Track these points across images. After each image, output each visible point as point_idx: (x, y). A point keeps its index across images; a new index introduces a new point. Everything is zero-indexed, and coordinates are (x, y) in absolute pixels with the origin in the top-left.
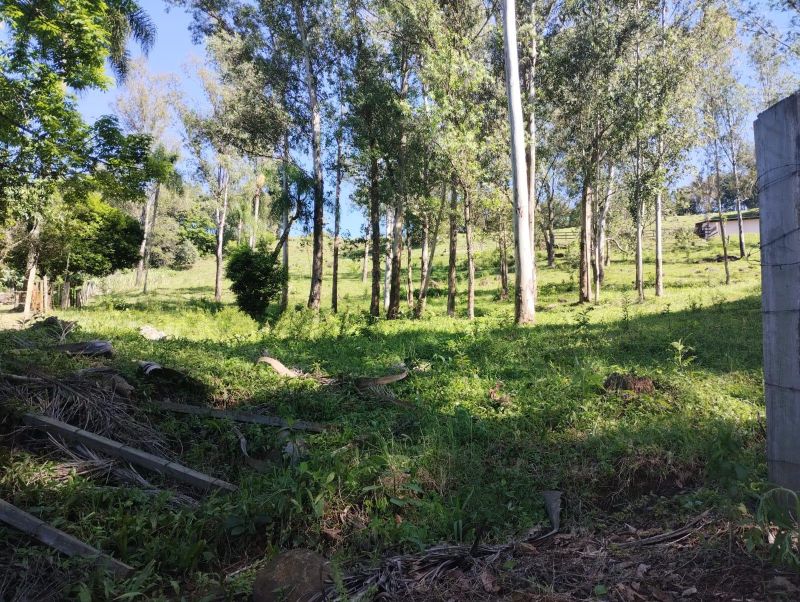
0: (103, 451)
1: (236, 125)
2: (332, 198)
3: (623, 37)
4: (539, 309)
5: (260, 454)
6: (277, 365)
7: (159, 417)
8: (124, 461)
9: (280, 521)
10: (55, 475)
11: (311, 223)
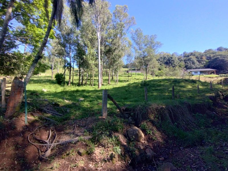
0: (52, 113)
1: (57, 54)
2: (73, 66)
3: (115, 50)
4: (102, 85)
5: (65, 112)
6: (66, 101)
7: (55, 108)
8: (54, 113)
9: (68, 118)
10: (49, 115)
11: (69, 70)
